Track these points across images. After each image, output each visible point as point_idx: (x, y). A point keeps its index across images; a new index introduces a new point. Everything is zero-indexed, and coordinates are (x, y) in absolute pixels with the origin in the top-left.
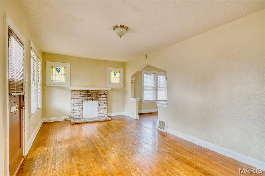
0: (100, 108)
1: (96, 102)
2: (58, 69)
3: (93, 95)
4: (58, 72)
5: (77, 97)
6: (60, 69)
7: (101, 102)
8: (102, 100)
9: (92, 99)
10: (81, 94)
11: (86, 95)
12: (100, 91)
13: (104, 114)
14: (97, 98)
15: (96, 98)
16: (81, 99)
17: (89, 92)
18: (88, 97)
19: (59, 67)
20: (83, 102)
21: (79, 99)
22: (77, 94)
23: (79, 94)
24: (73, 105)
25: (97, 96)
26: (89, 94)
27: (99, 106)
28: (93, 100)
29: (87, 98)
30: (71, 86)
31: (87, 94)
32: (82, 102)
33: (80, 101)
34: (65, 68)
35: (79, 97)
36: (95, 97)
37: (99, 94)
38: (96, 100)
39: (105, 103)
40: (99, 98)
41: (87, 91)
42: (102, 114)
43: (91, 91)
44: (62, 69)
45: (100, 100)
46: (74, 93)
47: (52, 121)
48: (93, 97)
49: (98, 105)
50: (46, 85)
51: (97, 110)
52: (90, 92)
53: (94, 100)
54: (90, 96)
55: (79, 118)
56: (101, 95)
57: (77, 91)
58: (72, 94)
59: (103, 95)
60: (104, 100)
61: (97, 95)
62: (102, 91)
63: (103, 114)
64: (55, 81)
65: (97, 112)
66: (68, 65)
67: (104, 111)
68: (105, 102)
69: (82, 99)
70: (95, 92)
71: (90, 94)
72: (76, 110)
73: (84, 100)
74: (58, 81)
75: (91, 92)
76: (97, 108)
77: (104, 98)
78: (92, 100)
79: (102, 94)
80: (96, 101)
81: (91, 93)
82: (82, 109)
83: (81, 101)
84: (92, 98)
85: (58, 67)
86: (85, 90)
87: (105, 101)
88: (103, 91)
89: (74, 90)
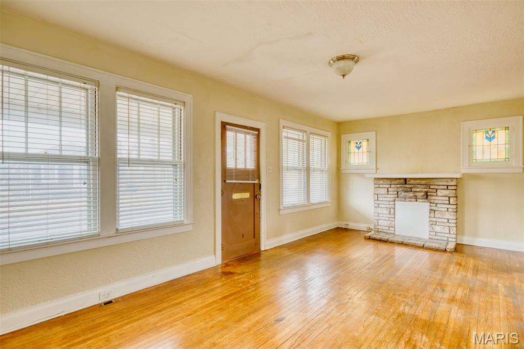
0: (434, 219)
1: (424, 206)
2: (358, 143)
3: (418, 190)
4: (359, 148)
5: (384, 193)
6: (360, 143)
7: (438, 205)
8: (440, 202)
9: (416, 198)
10: (392, 186)
11: (401, 189)
12: (435, 181)
13: (446, 235)
14: (427, 196)
15: (423, 196)
16: (391, 196)
17: (408, 183)
18: (406, 194)
19: (360, 141)
20: (396, 202)
21: (389, 196)
22: (385, 186)
23: (389, 186)
24: (377, 205)
25: (426, 193)
26: (407, 186)
27: (432, 215)
28: (418, 200)
29: (403, 194)
30: (378, 171)
31: (404, 186)
32: (393, 202)
33: (389, 199)
34: (368, 140)
35: (388, 191)
36: (423, 194)
37: (432, 187)
38: (426, 200)
39: (449, 210)
40: (434, 198)
41: (402, 181)
42: (439, 234)
43: (412, 181)
44: (364, 144)
45: (436, 202)
46: (379, 184)
47: (350, 227)
48: (417, 194)
49: (430, 212)
50: (342, 172)
51: (428, 224)
52: (410, 182)
53: (421, 200)
54: (411, 191)
55: (388, 231)
56: (437, 190)
57: (384, 180)
58: (376, 186)
59: (443, 191)
60: (448, 202)
61: (426, 190)
62: (439, 180)
63: (443, 235)
64: (354, 164)
65: (427, 228)
66: (372, 135)
67: (447, 228)
68: (448, 206)
69: (394, 196)
70: (423, 182)
71: (411, 188)
72: (382, 215)
73: (397, 199)
74: (357, 164)
75: (413, 183)
76: (428, 219)
77: (447, 198)
78: (414, 200)
79: (442, 187)
80: (423, 202)
81: (412, 186)
82: (393, 216)
83: (392, 199)
84: (415, 196)
85: (357, 141)
86: (399, 179)
87: (449, 204)
88: (443, 180)
89: (379, 179)
